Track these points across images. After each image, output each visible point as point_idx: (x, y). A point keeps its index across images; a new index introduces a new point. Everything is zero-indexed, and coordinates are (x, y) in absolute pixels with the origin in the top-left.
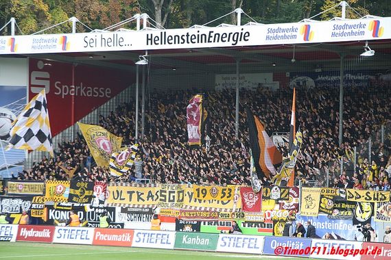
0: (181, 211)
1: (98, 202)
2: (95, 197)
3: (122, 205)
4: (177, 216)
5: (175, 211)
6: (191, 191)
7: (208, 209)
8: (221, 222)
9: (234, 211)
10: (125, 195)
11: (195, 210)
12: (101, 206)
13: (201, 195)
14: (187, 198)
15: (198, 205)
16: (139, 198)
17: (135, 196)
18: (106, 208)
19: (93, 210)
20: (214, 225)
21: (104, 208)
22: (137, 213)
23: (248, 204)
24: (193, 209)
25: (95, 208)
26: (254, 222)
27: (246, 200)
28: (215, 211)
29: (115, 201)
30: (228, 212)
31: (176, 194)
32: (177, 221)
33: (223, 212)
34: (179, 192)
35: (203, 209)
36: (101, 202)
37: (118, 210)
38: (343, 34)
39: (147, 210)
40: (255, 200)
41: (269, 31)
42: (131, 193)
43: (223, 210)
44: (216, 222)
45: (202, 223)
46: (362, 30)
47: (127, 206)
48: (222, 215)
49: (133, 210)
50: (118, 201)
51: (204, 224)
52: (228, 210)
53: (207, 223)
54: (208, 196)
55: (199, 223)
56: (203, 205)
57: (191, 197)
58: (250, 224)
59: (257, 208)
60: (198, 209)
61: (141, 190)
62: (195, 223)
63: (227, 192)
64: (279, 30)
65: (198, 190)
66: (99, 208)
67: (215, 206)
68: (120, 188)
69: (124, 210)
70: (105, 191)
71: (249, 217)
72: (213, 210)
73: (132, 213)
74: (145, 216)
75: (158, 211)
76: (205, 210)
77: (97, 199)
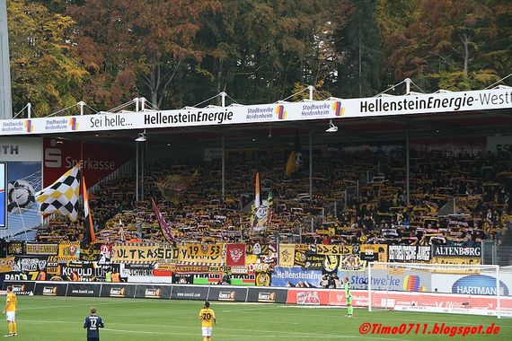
0: (177, 266)
1: (104, 260)
2: (102, 255)
3: (125, 262)
4: (173, 270)
5: (171, 267)
6: (185, 248)
7: (200, 264)
8: (211, 275)
9: (222, 265)
10: (128, 254)
11: (189, 265)
12: (107, 263)
13: (194, 252)
14: (181, 255)
15: (191, 261)
16: (140, 256)
17: (136, 254)
18: (113, 265)
19: (100, 266)
20: (205, 277)
22: (138, 268)
23: (233, 258)
24: (187, 264)
25: (102, 265)
26: (238, 274)
27: (232, 255)
28: (206, 266)
29: (120, 259)
30: (217, 266)
31: (172, 252)
32: (173, 275)
33: (212, 266)
34: (174, 250)
35: (195, 264)
36: (107, 260)
37: (122, 266)
38: (311, 113)
39: (147, 266)
40: (240, 255)
41: (249, 111)
42: (133, 251)
43: (213, 264)
44: (207, 275)
45: (195, 276)
46: (326, 109)
47: (130, 262)
48: (212, 269)
49: (135, 266)
50: (122, 259)
51: (197, 277)
52: (217, 264)
53: (199, 276)
54: (200, 253)
55: (192, 276)
56: (195, 261)
57: (184, 254)
58: (236, 275)
59: (242, 262)
60: (191, 264)
61: (141, 249)
62: (189, 276)
63: (216, 249)
64: (257, 110)
65: (191, 248)
66: (105, 265)
67: (206, 261)
68: (124, 248)
69: (127, 267)
70: (110, 250)
71: (235, 270)
72: (204, 264)
73: (135, 268)
74: (145, 271)
75: (156, 266)
76: (197, 265)
77: (103, 257)
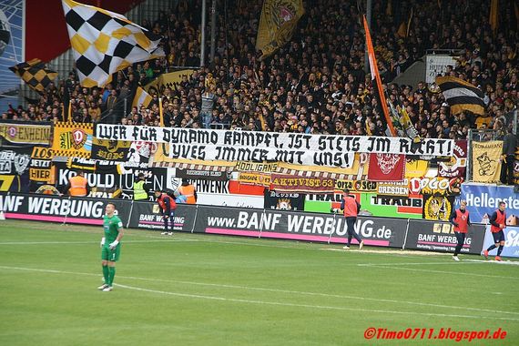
0: (274, 177)
1: (138, 159)
2: (133, 151)
3: (177, 166)
4: (266, 184)
5: (263, 176)
7: (317, 175)
8: (338, 196)
9: (359, 178)
11: (296, 176)
12: (143, 165)
18: (152, 169)
19: (130, 171)
20: (327, 200)
21: (148, 169)
22: (201, 178)
23: (383, 167)
24: (293, 173)
25: (134, 169)
26: (390, 197)
27: (380, 161)
28: (329, 178)
29: (166, 159)
30: (349, 180)
32: (266, 192)
33: (341, 179)
35: (309, 174)
36: (143, 159)
37: (171, 172)
39: (218, 174)
40: (395, 161)
43: (342, 176)
44: (330, 196)
45: (308, 197)
47: (185, 166)
48: (340, 185)
49: (196, 173)
50: (171, 159)
51: (311, 198)
52: (350, 177)
53: (315, 196)
55: (302, 196)
58: (386, 199)
59: (397, 174)
60: (300, 174)
62: (296, 196)
66: (139, 168)
69: (180, 174)
71: (385, 188)
72: (325, 175)
73: (194, 178)
74: (214, 183)
75: (235, 176)
76: (313, 177)
77: (136, 154)
